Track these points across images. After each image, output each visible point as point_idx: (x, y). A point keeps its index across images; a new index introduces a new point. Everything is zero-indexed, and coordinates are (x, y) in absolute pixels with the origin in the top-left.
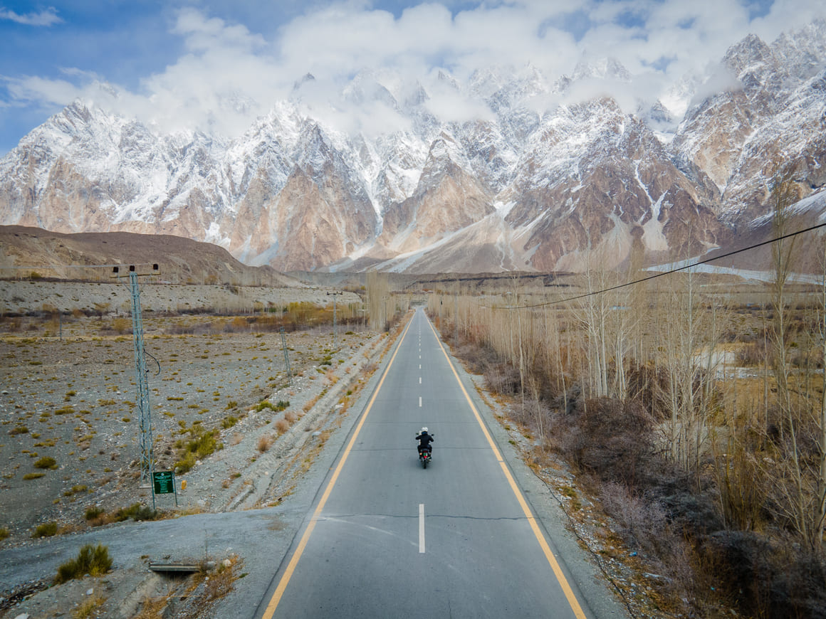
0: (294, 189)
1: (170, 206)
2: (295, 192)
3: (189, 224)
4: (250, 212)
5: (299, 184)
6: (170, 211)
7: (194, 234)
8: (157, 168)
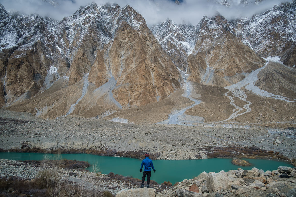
0: (123, 39)
1: (19, 50)
2: (125, 41)
3: (34, 64)
4: (86, 56)
5: (127, 36)
6: (19, 53)
7: (38, 71)
8: (9, 31)
